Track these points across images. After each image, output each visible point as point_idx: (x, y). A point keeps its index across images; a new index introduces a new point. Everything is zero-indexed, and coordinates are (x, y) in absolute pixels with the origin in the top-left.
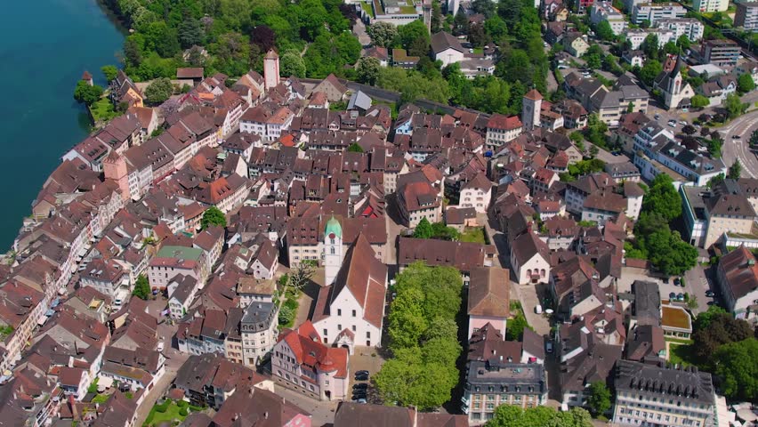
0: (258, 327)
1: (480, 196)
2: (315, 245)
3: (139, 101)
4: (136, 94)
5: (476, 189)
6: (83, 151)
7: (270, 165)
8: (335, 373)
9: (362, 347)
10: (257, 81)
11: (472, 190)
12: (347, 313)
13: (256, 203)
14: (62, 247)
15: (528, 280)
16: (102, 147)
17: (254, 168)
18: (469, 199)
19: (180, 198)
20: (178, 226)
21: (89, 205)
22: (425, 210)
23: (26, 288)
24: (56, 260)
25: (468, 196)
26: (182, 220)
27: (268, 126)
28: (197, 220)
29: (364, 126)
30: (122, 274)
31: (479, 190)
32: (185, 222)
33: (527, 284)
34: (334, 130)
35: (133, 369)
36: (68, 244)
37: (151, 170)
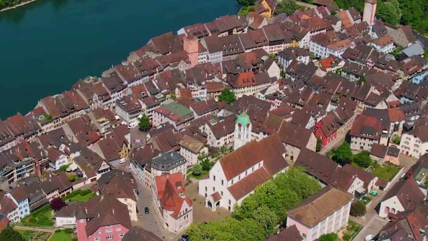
0: (160, 167)
1: (417, 143)
2: (258, 133)
3: (268, 11)
4: (268, 6)
5: (415, 137)
6: (188, 31)
7: (296, 75)
8: (172, 212)
9: (224, 209)
10: (353, 17)
11: (412, 137)
12: (218, 180)
13: (264, 96)
14: (122, 83)
15: (386, 215)
16: (205, 31)
17: (288, 74)
18: (408, 144)
19: (216, 77)
20: (200, 94)
21: (159, 64)
22: (365, 138)
23: (79, 98)
24: (109, 89)
25: (408, 140)
26: (205, 91)
27: (327, 49)
28: (217, 94)
29: (391, 67)
30: (139, 110)
31: (418, 139)
32: (207, 93)
33: (384, 218)
34: (370, 65)
35: (89, 165)
36: (126, 83)
37: (221, 55)
